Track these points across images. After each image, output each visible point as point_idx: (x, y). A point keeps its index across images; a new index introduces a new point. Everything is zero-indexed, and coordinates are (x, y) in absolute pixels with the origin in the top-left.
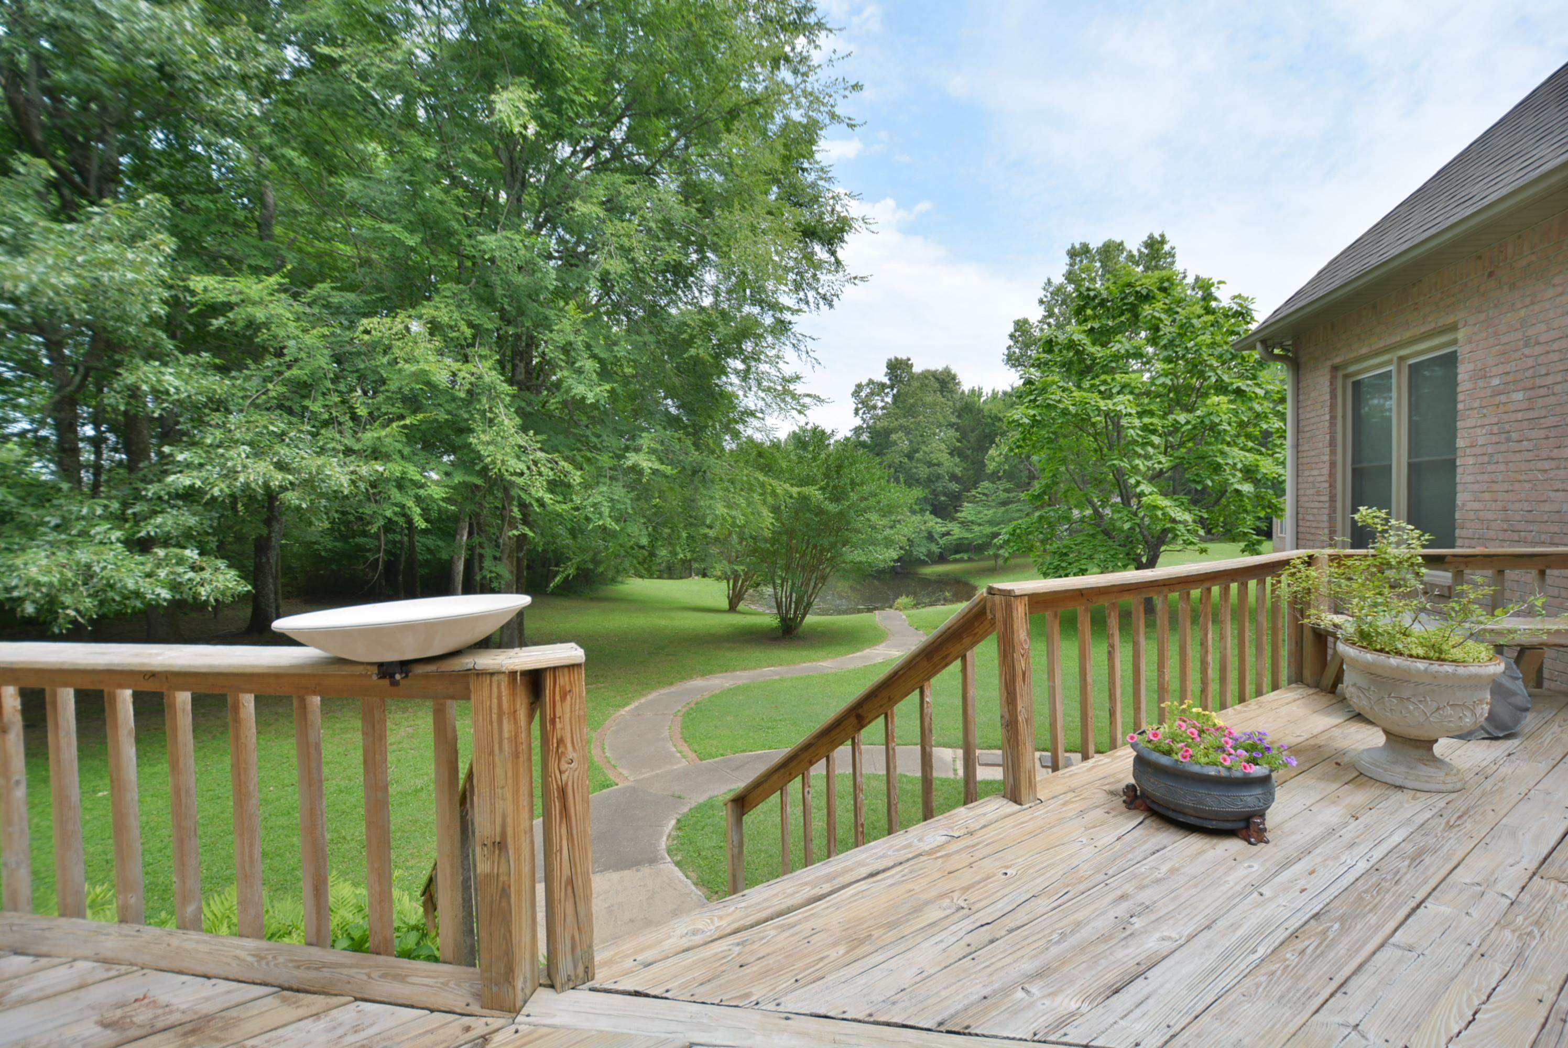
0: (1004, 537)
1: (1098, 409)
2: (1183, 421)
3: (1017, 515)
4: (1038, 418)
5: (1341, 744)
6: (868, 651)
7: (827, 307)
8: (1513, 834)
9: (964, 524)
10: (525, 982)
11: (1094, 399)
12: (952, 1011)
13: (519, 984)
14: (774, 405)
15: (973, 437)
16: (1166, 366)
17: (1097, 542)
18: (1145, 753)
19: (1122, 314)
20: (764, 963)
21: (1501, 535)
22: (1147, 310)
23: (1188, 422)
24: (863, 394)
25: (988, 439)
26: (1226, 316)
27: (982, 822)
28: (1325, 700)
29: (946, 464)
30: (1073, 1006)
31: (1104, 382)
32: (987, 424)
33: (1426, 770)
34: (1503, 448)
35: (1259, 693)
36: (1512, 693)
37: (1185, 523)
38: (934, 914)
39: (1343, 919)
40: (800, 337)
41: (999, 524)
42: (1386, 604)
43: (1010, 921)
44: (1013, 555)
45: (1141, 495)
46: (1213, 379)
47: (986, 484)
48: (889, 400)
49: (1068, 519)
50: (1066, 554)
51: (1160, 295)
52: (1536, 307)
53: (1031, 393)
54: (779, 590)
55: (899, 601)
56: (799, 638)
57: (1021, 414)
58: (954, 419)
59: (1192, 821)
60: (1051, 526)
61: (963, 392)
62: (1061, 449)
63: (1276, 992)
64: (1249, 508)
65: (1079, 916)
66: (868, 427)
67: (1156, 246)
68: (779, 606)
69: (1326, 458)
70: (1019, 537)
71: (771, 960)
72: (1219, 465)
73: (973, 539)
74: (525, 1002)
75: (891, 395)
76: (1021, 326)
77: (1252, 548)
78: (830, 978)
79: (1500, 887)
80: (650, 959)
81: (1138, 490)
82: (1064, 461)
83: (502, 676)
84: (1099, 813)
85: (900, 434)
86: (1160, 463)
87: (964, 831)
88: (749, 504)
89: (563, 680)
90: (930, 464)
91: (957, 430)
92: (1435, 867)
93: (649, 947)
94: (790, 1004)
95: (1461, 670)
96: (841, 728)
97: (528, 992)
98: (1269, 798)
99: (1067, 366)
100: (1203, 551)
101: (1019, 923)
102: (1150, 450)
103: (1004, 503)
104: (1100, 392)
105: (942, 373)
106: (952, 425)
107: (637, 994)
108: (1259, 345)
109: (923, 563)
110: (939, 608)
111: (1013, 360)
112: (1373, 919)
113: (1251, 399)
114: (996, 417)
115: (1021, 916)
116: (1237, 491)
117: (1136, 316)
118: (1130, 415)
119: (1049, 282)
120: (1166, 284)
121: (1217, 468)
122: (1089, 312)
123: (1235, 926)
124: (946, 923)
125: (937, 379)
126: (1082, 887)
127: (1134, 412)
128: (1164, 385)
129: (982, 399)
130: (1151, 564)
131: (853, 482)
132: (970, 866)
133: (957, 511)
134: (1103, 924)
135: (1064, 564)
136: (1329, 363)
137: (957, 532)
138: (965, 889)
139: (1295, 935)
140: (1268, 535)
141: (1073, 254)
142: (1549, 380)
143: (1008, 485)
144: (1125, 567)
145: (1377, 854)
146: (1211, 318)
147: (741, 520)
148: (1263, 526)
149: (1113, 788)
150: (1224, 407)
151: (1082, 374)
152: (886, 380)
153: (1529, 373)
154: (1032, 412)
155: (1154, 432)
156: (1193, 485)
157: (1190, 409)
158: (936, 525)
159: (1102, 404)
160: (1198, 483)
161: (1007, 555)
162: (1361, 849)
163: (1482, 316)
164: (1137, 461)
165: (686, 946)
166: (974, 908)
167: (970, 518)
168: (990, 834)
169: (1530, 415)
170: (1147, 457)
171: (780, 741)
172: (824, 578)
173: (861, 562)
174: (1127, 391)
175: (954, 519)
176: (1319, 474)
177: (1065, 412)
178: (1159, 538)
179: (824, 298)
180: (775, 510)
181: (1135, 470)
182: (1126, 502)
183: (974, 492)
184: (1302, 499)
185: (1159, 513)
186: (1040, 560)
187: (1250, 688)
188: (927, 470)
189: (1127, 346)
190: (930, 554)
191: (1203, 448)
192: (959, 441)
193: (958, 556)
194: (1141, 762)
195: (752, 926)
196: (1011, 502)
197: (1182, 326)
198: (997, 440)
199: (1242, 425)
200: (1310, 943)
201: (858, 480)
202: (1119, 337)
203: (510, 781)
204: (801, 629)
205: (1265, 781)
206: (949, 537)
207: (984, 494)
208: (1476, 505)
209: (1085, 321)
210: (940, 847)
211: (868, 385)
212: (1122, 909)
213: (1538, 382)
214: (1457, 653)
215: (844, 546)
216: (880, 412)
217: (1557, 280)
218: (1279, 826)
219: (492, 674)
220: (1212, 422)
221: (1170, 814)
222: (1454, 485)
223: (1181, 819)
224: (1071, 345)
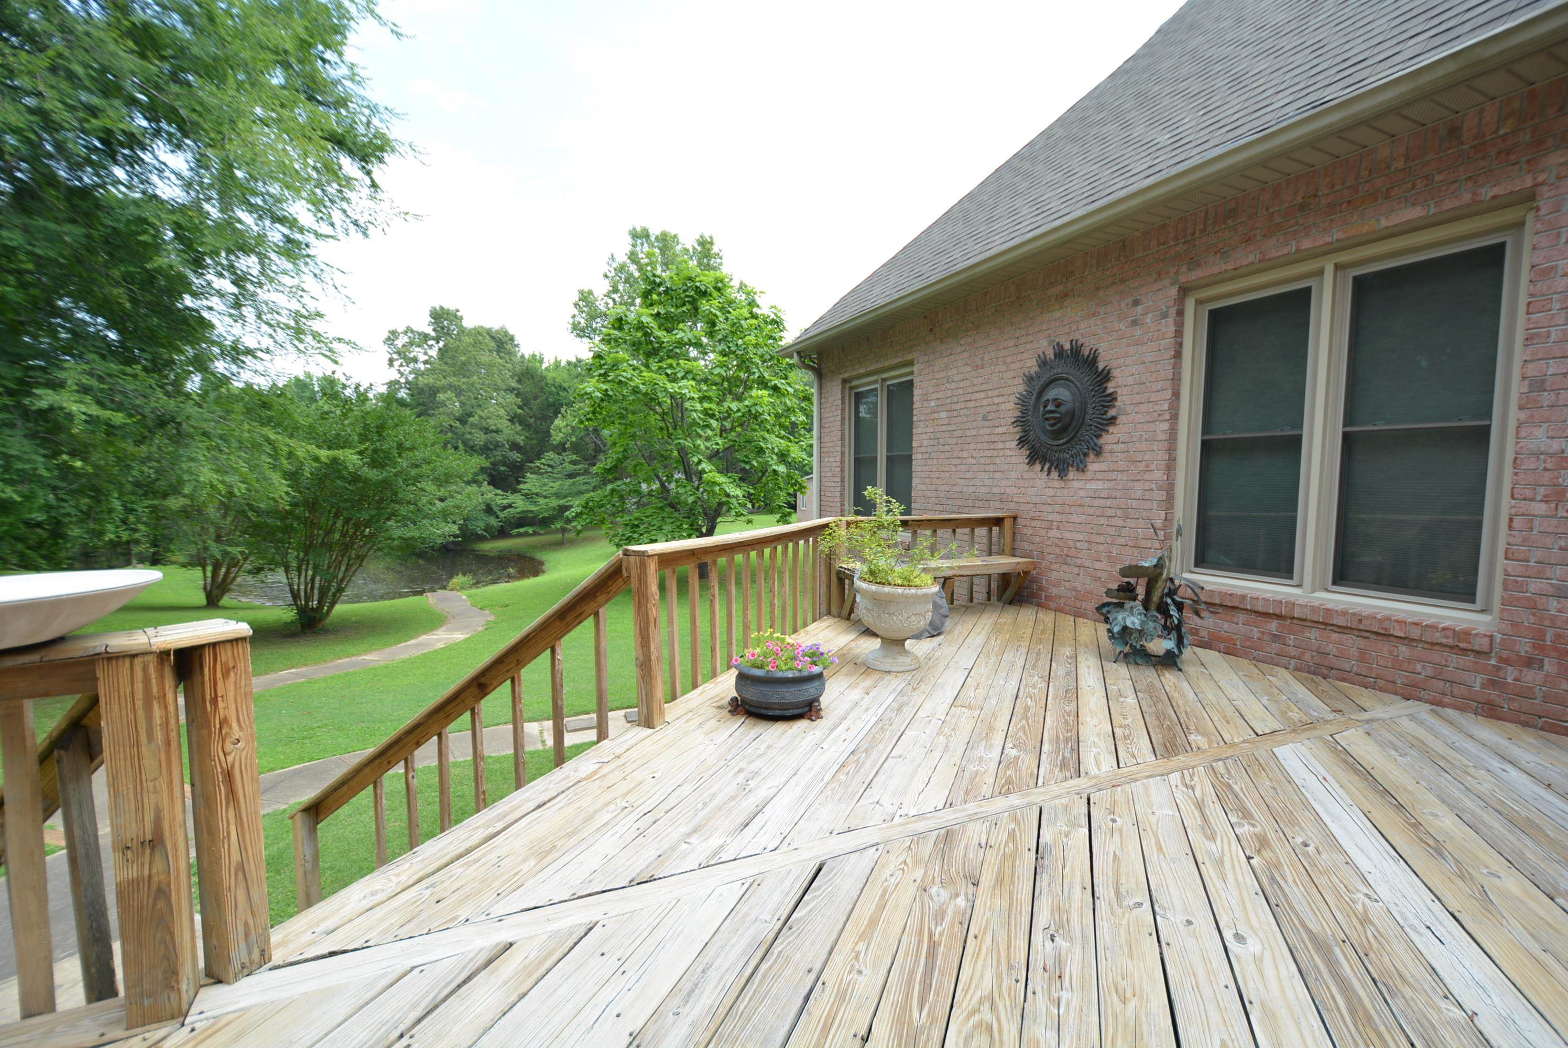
0: (576, 510)
1: (666, 390)
2: (735, 409)
3: (584, 487)
4: (610, 393)
5: (857, 651)
6: (423, 638)
7: (360, 235)
8: (942, 687)
9: (528, 496)
10: (188, 984)
11: (662, 380)
12: (638, 871)
13: (184, 987)
14: (288, 346)
15: (535, 404)
16: (721, 358)
17: (665, 515)
18: (745, 671)
19: (684, 305)
20: (461, 892)
21: (935, 507)
22: (704, 305)
23: (739, 410)
24: (400, 342)
25: (555, 409)
26: (766, 322)
27: (625, 747)
28: (845, 624)
29: (507, 431)
30: (721, 842)
31: (671, 366)
32: (551, 393)
33: (902, 659)
34: (936, 449)
35: (805, 625)
36: (941, 607)
37: (737, 497)
38: (604, 817)
39: (866, 750)
40: (324, 267)
41: (565, 497)
42: (882, 552)
43: (665, 806)
44: (586, 528)
45: (703, 472)
46: (757, 375)
47: (551, 454)
48: (434, 353)
49: (638, 492)
50: (637, 526)
51: (715, 294)
52: (953, 358)
53: (601, 367)
54: (294, 574)
55: (455, 580)
56: (326, 631)
57: (592, 386)
58: (513, 384)
59: (777, 713)
60: (622, 498)
61: (523, 356)
62: (631, 425)
63: (837, 798)
64: (782, 485)
65: (713, 790)
66: (407, 382)
67: (708, 246)
68: (295, 595)
69: (839, 449)
70: (592, 509)
71: (467, 889)
72: (761, 448)
73: (539, 513)
74: (190, 1005)
75: (436, 348)
76: (586, 298)
77: (784, 519)
78: (527, 884)
79: (938, 716)
80: (331, 928)
81: (700, 468)
82: (633, 436)
83: (151, 657)
84: (713, 722)
85: (450, 394)
86: (717, 444)
87: (612, 756)
88: (252, 468)
89: (225, 655)
90: (487, 431)
91: (517, 395)
92: (908, 712)
93: (325, 919)
94: (498, 910)
95: (920, 592)
96: (458, 701)
97: (191, 994)
98: (822, 690)
99: (636, 346)
100: (749, 522)
101: (672, 805)
102: (709, 432)
103: (571, 476)
104: (667, 375)
105: (498, 332)
106: (512, 390)
107: (332, 954)
108: (795, 355)
109: (482, 538)
110: (503, 586)
111: (580, 331)
112: (881, 747)
113: (784, 395)
114: (560, 386)
115: (672, 801)
116: (775, 471)
117: (696, 309)
118: (693, 399)
119: (613, 258)
120: (720, 285)
121: (760, 451)
122: (655, 297)
123: (810, 769)
124: (617, 820)
125: (493, 338)
126: (711, 772)
127: (696, 396)
128: (719, 375)
129: (544, 366)
130: (710, 533)
131: (400, 446)
132: (624, 779)
133: (519, 483)
134: (731, 790)
135: (636, 536)
136: (841, 377)
137: (520, 504)
138: (625, 795)
139: (843, 766)
140: (794, 507)
141: (635, 235)
142: (958, 406)
143: (574, 457)
144: (689, 536)
145: (880, 711)
146: (754, 321)
147: (240, 489)
148: (791, 500)
149: (719, 704)
150: (766, 399)
151: (648, 355)
152: (429, 330)
153: (949, 401)
154: (604, 387)
155: (712, 416)
156: (743, 465)
157: (739, 398)
158: (492, 495)
159: (669, 386)
160: (747, 463)
161: (579, 527)
162: (871, 712)
163: (926, 358)
164: (699, 442)
165: (371, 904)
166: (635, 805)
167: (535, 491)
168: (634, 753)
169: (950, 428)
170: (708, 439)
171: (323, 750)
172: (361, 558)
173: (412, 538)
174: (690, 377)
175: (515, 491)
176: (834, 460)
177: (635, 391)
178: (716, 510)
179: (356, 223)
180: (293, 477)
181: (697, 447)
182: (689, 478)
183: (538, 463)
184: (824, 479)
185: (717, 489)
186: (612, 532)
187: (800, 622)
188: (483, 437)
189: (690, 335)
190: (487, 528)
191: (749, 434)
192: (520, 407)
193: (522, 530)
194: (743, 678)
195: (433, 873)
196: (578, 475)
197: (733, 325)
198: (563, 410)
199: (778, 416)
200: (851, 767)
201: (408, 444)
202: (681, 326)
203: (164, 771)
204: (328, 621)
205: (820, 676)
206: (512, 510)
207: (549, 466)
208: (923, 487)
209: (651, 305)
210: (595, 772)
211: (405, 333)
212: (741, 778)
213: (954, 407)
214: (917, 581)
215: (389, 519)
216: (422, 367)
217: (962, 342)
218: (827, 707)
219: (133, 656)
220: (757, 411)
221: (763, 711)
222: (911, 473)
223: (770, 713)
224: (641, 326)
